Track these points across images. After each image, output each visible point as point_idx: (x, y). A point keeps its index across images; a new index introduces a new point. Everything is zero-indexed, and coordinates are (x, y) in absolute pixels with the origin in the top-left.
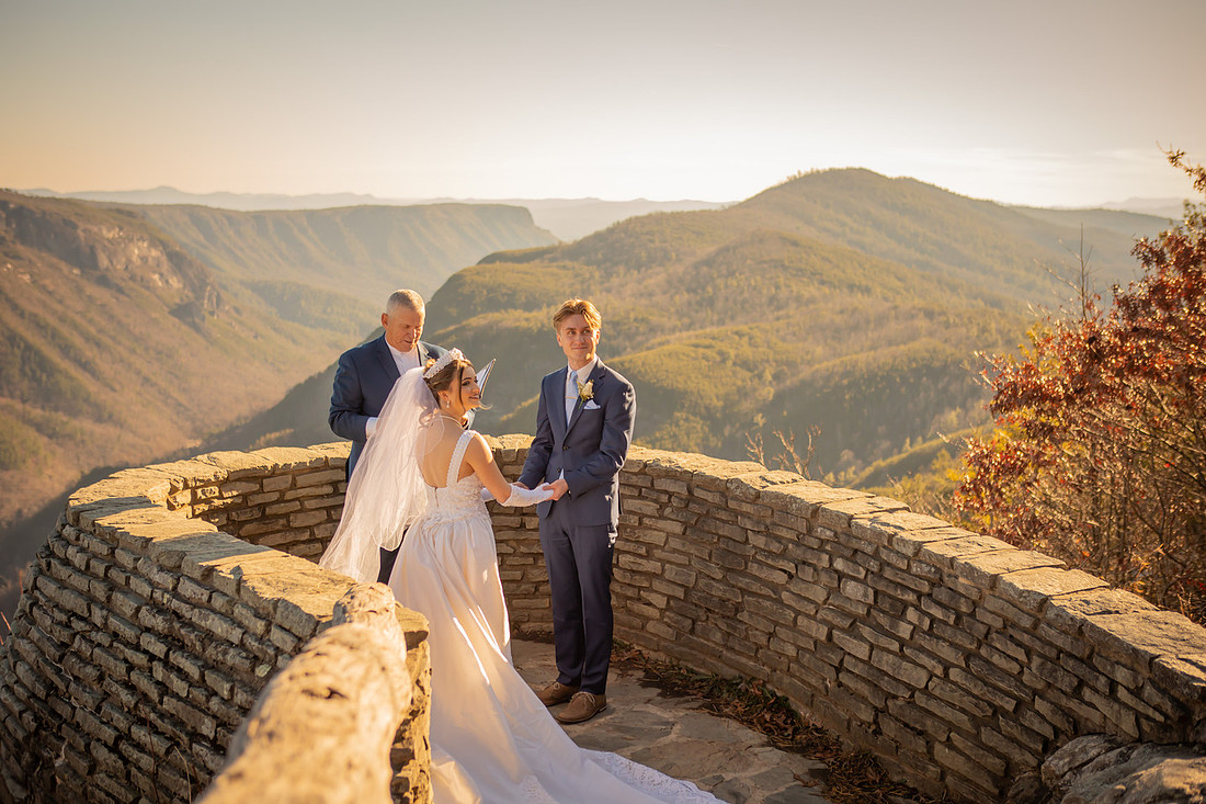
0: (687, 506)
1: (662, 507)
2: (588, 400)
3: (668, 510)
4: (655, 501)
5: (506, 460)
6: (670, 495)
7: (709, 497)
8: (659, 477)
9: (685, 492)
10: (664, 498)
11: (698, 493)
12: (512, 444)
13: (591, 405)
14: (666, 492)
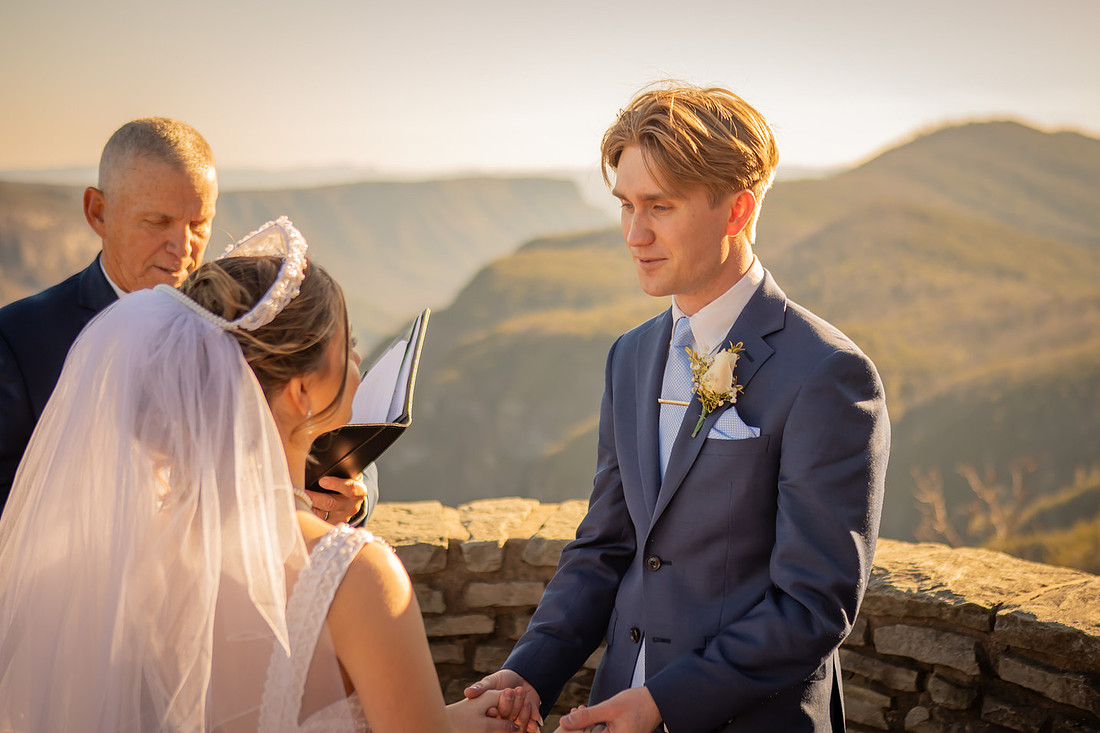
0: (976, 706)
1: (900, 702)
2: (719, 411)
3: (916, 715)
4: (879, 686)
5: (474, 568)
6: (923, 671)
7: (1052, 687)
8: (889, 618)
9: (968, 666)
10: (906, 680)
11: (1012, 671)
12: (491, 526)
13: (731, 427)
14: (909, 663)
